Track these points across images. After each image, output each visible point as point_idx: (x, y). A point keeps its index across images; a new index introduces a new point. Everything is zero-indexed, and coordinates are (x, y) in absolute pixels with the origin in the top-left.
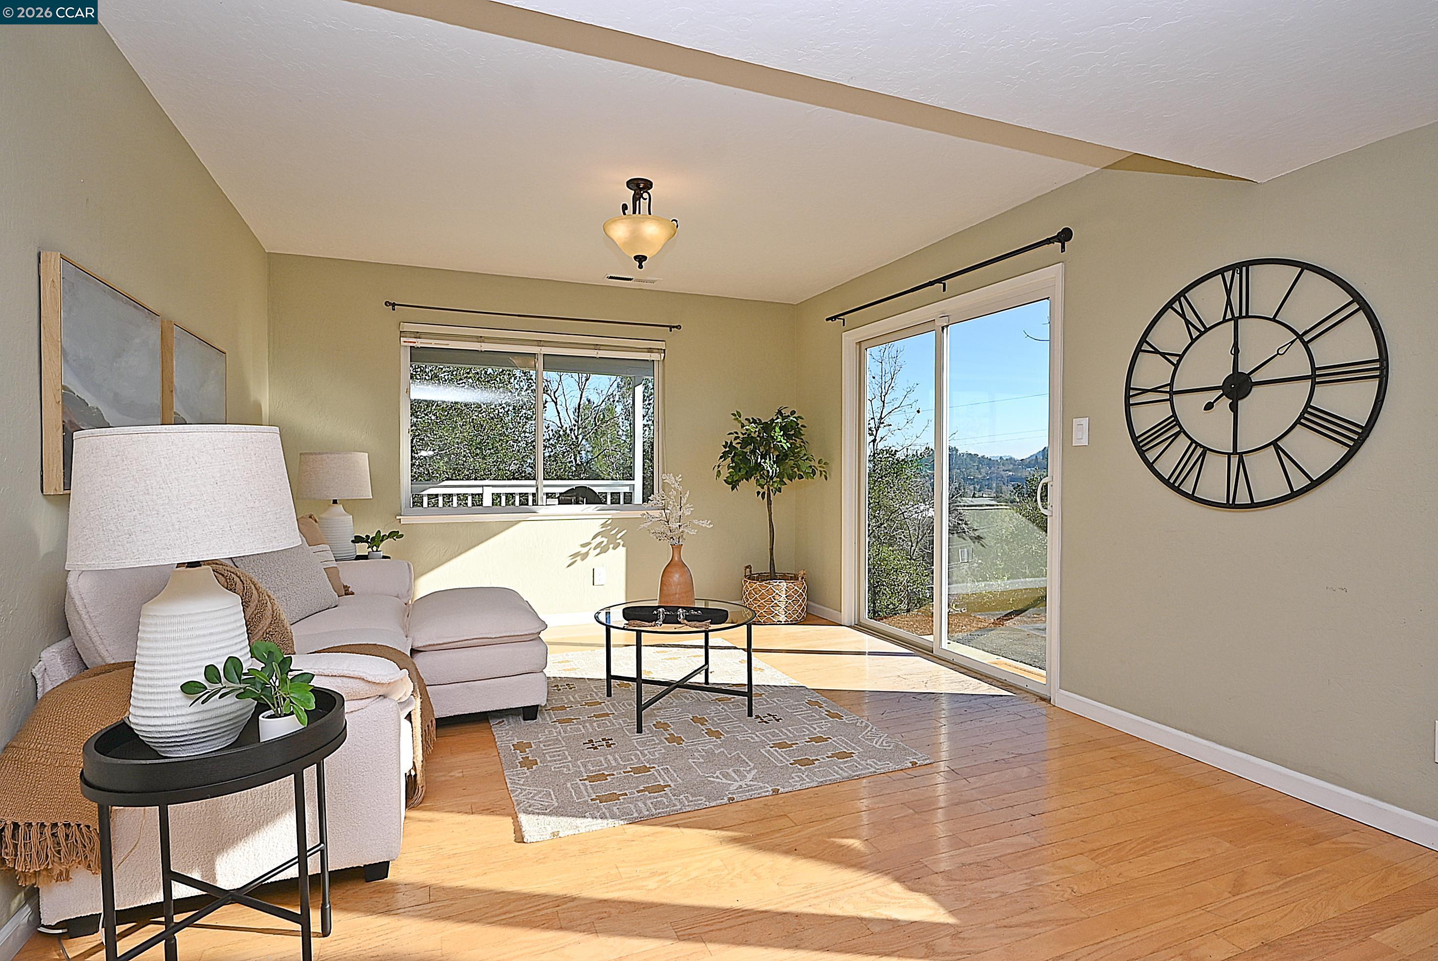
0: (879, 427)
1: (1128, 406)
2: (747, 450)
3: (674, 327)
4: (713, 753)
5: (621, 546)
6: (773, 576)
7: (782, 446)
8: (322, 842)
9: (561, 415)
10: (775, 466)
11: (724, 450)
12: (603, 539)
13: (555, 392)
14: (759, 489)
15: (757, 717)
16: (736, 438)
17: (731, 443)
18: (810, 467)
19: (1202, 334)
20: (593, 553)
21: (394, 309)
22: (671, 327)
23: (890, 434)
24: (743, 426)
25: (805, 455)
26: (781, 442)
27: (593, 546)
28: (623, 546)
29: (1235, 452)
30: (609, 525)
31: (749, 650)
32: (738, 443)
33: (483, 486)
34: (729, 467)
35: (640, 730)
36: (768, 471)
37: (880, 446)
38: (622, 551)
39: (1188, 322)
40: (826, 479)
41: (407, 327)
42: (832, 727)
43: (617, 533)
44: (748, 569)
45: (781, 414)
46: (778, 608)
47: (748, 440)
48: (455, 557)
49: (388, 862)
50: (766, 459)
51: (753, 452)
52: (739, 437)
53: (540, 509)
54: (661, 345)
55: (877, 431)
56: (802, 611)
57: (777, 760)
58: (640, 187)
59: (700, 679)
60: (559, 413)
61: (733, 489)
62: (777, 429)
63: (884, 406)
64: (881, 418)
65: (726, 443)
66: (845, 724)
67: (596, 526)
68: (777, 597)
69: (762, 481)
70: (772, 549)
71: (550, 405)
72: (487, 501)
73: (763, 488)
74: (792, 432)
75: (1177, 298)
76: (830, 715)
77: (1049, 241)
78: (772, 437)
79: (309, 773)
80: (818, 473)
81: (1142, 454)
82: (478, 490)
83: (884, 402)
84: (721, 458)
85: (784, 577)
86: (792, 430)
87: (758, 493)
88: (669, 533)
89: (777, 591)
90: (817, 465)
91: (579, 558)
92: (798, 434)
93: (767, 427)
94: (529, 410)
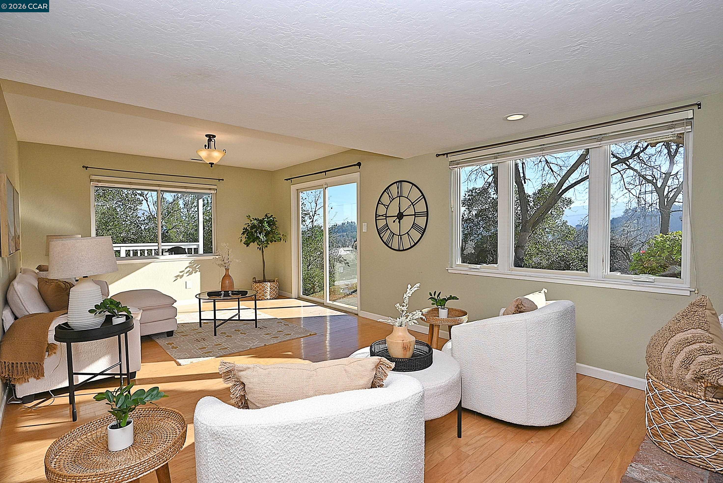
0: (314, 215)
1: (376, 220)
2: (253, 231)
3: (221, 180)
4: (243, 338)
5: (198, 272)
6: (265, 281)
7: (267, 229)
8: (120, 361)
9: (150, 207)
10: (265, 237)
11: (243, 231)
12: (190, 269)
13: (146, 195)
14: (258, 246)
15: (259, 328)
16: (248, 226)
17: (246, 228)
18: (279, 237)
19: (393, 200)
20: (185, 275)
21: (87, 169)
22: (219, 180)
23: (319, 218)
24: (251, 221)
25: (277, 232)
26: (267, 228)
27: (185, 272)
28: (199, 271)
29: (400, 235)
30: (192, 263)
31: (256, 309)
32: (249, 228)
33: (120, 247)
34: (245, 238)
35: (215, 335)
36: (262, 239)
37: (315, 224)
38: (198, 274)
39: (389, 196)
40: (286, 242)
41: (93, 177)
42: (285, 328)
43: (196, 266)
44: (254, 279)
45: (267, 216)
46: (267, 293)
47: (253, 227)
48: (120, 279)
49: (136, 372)
50: (261, 234)
51: (256, 232)
52: (249, 225)
53: (160, 257)
54: (215, 187)
55: (314, 217)
56: (277, 294)
57: (265, 337)
58: (210, 137)
59: (237, 318)
60: (149, 206)
61: (247, 246)
62: (265, 223)
63: (316, 205)
64: (315, 211)
65: (244, 228)
66: (290, 327)
67: (187, 264)
68: (266, 289)
69: (260, 243)
70: (264, 270)
71: (144, 202)
72: (123, 254)
73: (260, 246)
74: (272, 223)
75: (387, 189)
76: (285, 325)
77: (354, 165)
78: (263, 226)
79: (122, 336)
80: (282, 239)
81: (379, 235)
82: (118, 249)
83: (316, 204)
84: (242, 234)
85: (269, 281)
86: (271, 223)
87: (258, 248)
88: (224, 265)
89: (266, 287)
90: (282, 236)
91: (179, 277)
92: (274, 224)
93: (261, 222)
94: (132, 205)
